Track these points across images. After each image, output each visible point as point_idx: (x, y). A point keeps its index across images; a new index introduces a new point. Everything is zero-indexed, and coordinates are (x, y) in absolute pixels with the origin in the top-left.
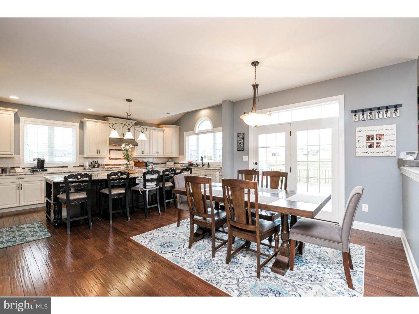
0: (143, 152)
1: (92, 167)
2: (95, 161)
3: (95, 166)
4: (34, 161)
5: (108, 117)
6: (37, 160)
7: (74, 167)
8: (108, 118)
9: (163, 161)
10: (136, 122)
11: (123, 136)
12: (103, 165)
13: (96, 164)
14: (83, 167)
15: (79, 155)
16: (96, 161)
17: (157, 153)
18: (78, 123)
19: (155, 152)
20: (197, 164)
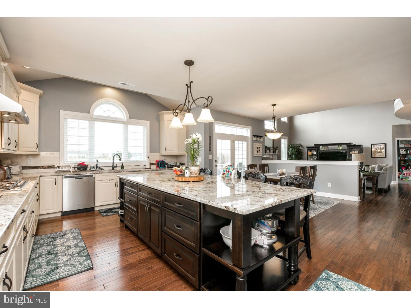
20: (98, 166)
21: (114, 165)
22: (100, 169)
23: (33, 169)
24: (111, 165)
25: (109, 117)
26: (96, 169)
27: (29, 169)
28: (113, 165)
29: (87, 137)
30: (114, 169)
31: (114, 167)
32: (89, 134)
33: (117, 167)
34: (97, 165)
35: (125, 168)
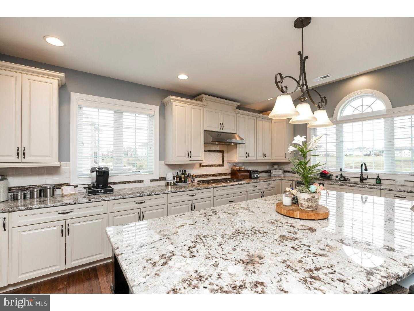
0: (247, 155)
1: (178, 180)
2: (181, 171)
3: (182, 179)
4: (93, 173)
5: (203, 95)
6: (96, 171)
7: (152, 181)
8: (202, 97)
9: (267, 168)
10: (239, 104)
11: (222, 128)
12: (192, 176)
13: (184, 176)
14: (165, 180)
15: (160, 160)
16: (183, 171)
17: (265, 155)
18: (157, 105)
19: (262, 155)
20: (343, 175)
21: (363, 177)
22: (345, 179)
23: (290, 173)
24: (359, 176)
25: (363, 113)
26: (340, 179)
27: (288, 173)
28: (361, 177)
29: (334, 142)
30: (363, 182)
31: (362, 179)
32: (336, 140)
33: (368, 179)
34: (341, 174)
35: (382, 182)
